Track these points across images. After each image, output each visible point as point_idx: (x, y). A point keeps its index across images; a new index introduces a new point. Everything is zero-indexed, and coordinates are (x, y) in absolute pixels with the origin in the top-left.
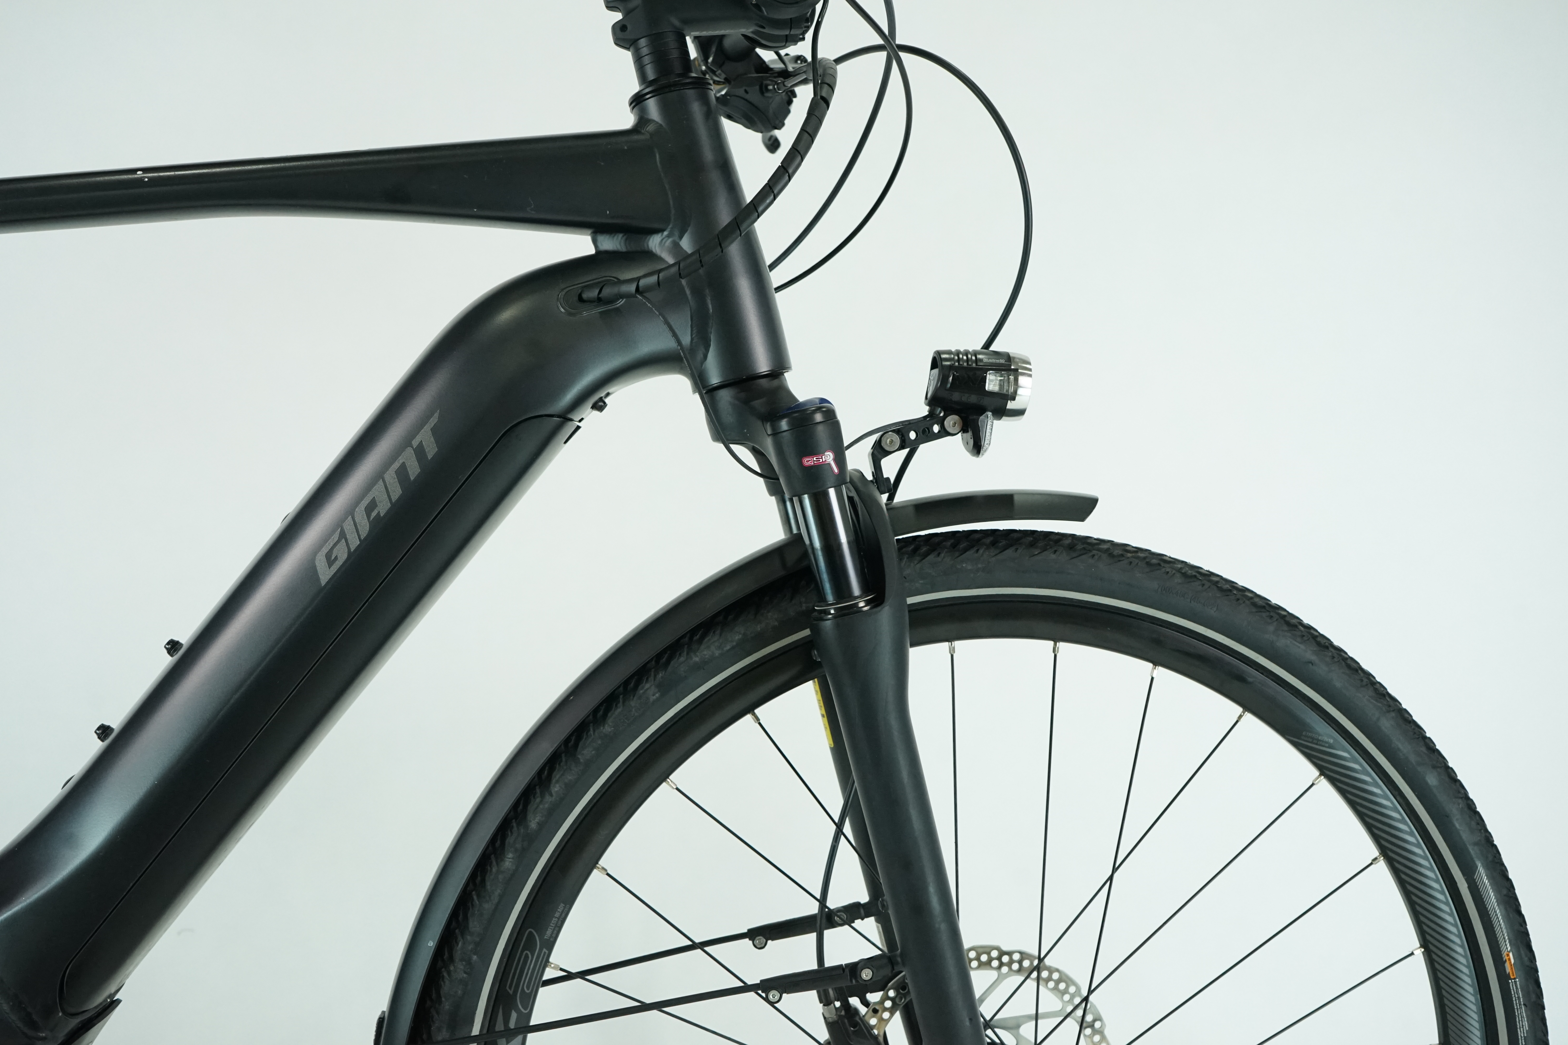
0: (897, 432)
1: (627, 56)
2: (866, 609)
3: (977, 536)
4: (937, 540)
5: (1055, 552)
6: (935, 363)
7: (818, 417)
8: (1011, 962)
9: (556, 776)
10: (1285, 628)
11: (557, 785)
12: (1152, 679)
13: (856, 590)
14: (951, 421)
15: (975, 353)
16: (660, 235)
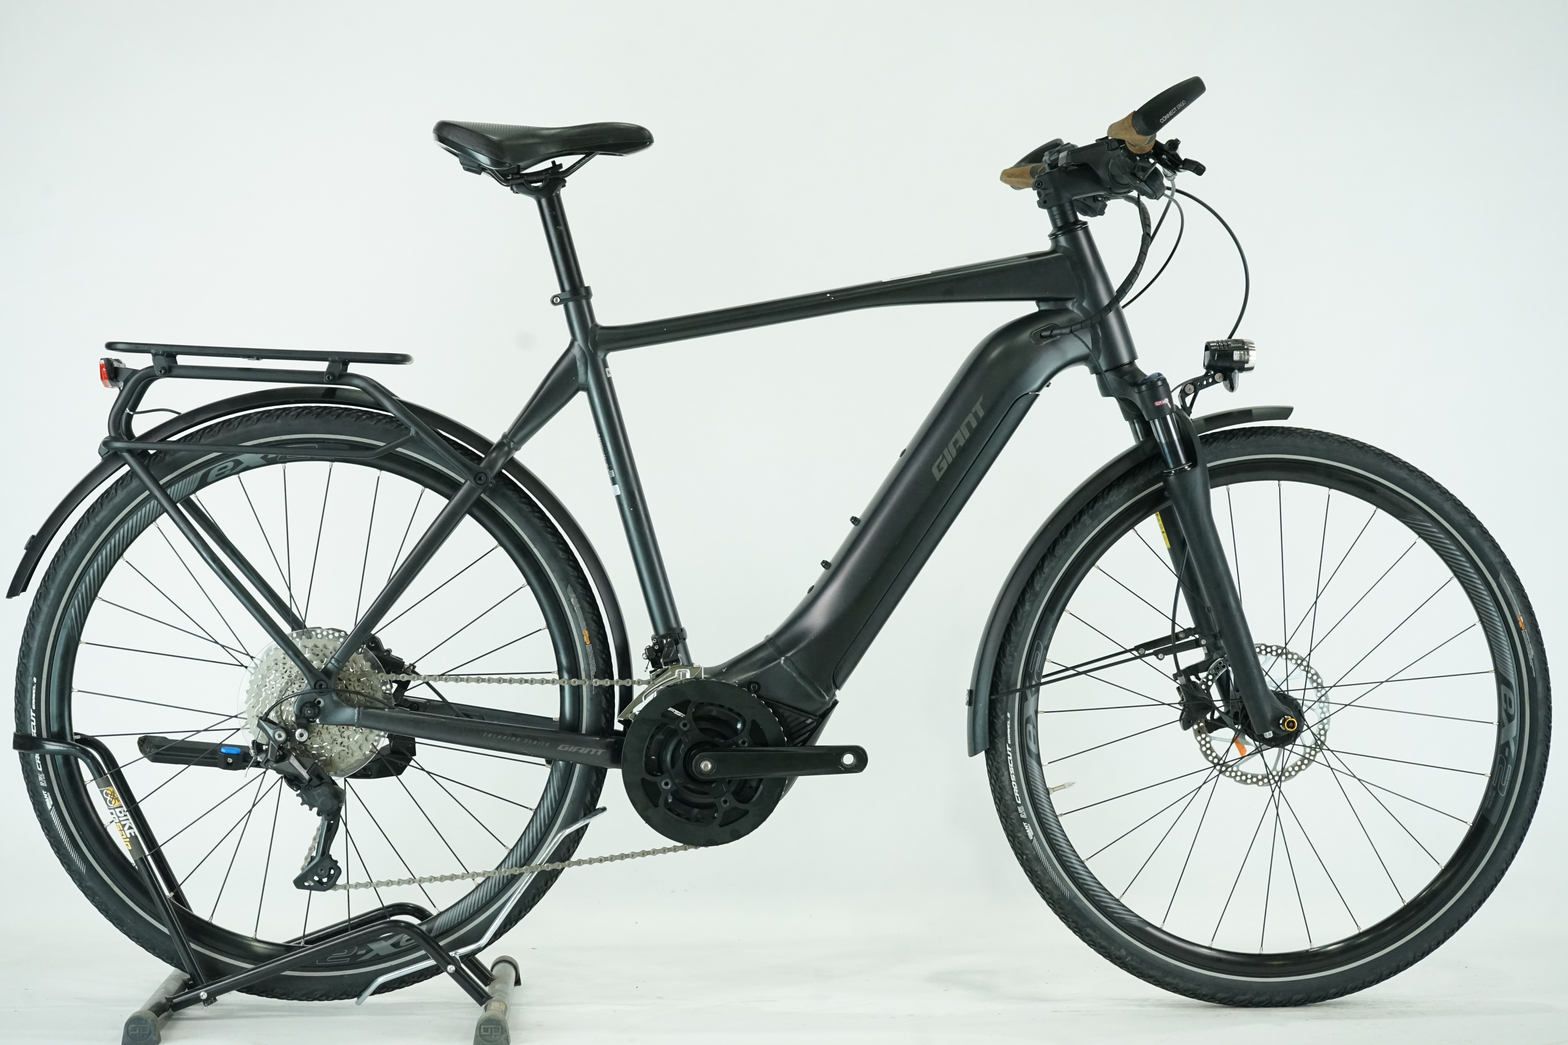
0: (1192, 384)
1: (1045, 212)
2: (1189, 469)
3: (1236, 432)
4: (1216, 435)
5: (1275, 436)
6: (1207, 348)
7: (1160, 383)
8: (1272, 651)
9: (1046, 564)
10: (1392, 463)
11: (1047, 569)
12: (1329, 495)
13: (1183, 461)
14: (1218, 376)
15: (1226, 342)
16: (1072, 301)
